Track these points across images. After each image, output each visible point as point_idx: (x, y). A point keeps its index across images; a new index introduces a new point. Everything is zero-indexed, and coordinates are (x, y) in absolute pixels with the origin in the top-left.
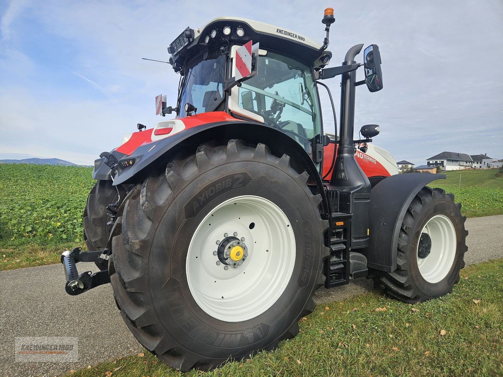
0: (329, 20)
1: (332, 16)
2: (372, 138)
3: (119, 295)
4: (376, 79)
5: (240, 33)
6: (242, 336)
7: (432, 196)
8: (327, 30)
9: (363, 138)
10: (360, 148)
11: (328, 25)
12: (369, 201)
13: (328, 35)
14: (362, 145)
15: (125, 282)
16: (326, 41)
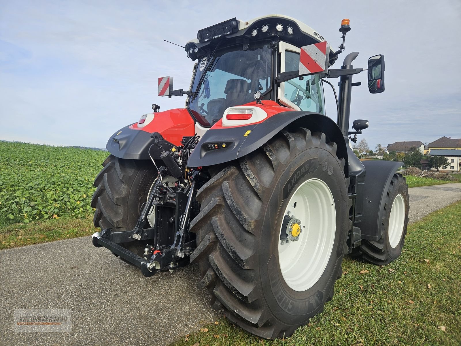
0: (345, 29)
1: (349, 25)
2: (362, 131)
3: (225, 273)
4: (377, 82)
5: (290, 31)
6: (309, 303)
7: (397, 179)
8: (344, 37)
9: (354, 130)
10: (351, 138)
11: (344, 34)
12: (364, 183)
13: (343, 42)
14: (353, 136)
15: (243, 260)
16: (342, 47)
